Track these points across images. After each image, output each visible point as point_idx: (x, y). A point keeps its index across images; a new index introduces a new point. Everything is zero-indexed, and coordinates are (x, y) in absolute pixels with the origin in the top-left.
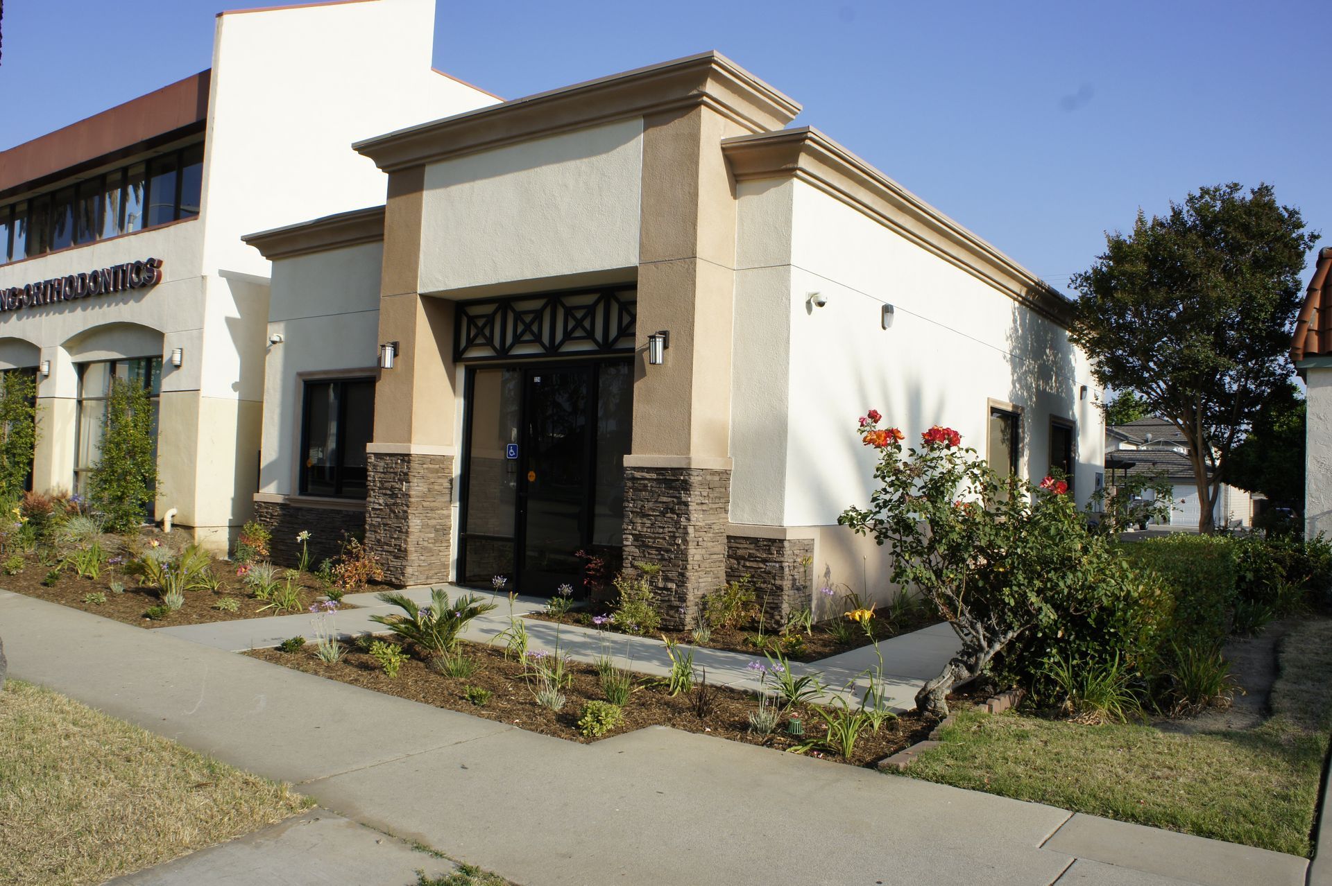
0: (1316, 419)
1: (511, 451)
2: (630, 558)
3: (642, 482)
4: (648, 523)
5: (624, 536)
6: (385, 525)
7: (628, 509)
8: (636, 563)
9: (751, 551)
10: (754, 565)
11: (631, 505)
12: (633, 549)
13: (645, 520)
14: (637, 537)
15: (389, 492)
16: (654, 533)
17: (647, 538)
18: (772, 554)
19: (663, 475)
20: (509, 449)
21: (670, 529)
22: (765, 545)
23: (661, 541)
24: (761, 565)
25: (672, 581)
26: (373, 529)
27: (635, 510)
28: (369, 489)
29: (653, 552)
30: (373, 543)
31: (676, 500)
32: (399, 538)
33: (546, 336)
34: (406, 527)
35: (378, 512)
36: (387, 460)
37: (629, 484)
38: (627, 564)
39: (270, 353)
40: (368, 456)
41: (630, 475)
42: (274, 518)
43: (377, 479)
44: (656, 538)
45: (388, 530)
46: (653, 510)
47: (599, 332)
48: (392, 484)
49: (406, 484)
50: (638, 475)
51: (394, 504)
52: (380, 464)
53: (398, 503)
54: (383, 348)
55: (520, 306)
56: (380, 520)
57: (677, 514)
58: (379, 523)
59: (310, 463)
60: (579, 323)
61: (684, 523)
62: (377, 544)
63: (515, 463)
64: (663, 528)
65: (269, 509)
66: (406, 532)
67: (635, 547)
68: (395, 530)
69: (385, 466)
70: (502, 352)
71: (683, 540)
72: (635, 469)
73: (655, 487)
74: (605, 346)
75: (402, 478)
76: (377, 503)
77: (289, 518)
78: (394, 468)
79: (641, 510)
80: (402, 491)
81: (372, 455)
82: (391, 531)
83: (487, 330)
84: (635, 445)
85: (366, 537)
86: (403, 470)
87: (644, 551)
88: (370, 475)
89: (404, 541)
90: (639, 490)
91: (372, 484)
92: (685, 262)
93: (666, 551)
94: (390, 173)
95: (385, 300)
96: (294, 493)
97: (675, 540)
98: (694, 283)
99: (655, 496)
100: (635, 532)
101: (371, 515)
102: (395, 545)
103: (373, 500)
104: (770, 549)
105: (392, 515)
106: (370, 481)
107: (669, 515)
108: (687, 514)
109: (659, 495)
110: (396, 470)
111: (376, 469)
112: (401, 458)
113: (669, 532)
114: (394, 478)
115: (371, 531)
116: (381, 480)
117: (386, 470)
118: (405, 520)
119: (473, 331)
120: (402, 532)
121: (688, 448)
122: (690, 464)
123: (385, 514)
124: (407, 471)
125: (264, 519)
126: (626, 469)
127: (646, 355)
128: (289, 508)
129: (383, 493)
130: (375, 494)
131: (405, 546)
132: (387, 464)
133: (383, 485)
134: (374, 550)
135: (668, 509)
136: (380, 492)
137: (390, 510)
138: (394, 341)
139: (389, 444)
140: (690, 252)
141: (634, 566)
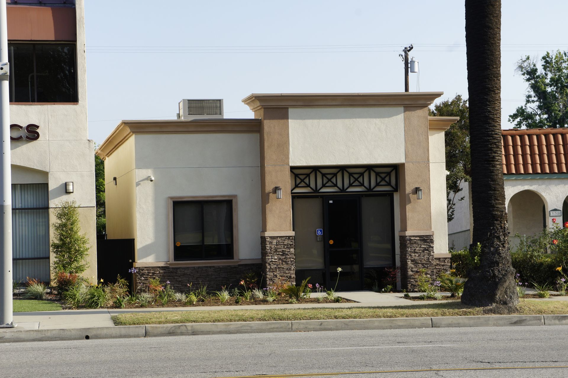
1: (319, 232)
2: (410, 268)
3: (414, 241)
4: (417, 255)
5: (408, 261)
6: (279, 268)
7: (409, 251)
9: (437, 263)
10: (439, 267)
11: (410, 249)
12: (411, 265)
13: (416, 254)
14: (412, 261)
15: (281, 253)
16: (420, 258)
17: (418, 260)
18: (446, 263)
19: (423, 238)
20: (318, 231)
21: (427, 257)
22: (443, 260)
23: (423, 261)
24: (442, 267)
25: (429, 274)
26: (271, 270)
27: (411, 251)
28: (267, 253)
29: (420, 265)
30: (272, 277)
31: (428, 246)
32: (289, 273)
33: (340, 184)
34: (293, 268)
35: (274, 263)
36: (278, 239)
37: (408, 242)
38: (409, 270)
39: (140, 186)
40: (266, 238)
41: (409, 239)
42: (156, 275)
43: (272, 248)
44: (421, 260)
45: (282, 270)
46: (419, 250)
47: (366, 184)
48: (283, 249)
49: (292, 249)
50: (412, 238)
51: (285, 258)
52: (274, 241)
53: (287, 257)
54: (276, 190)
55: (324, 171)
56: (276, 266)
57: (429, 251)
58: (275, 267)
59: (178, 244)
60: (356, 180)
61: (432, 254)
62: (275, 277)
63: (322, 237)
64: (424, 256)
65: (151, 270)
66: (294, 270)
67: (412, 264)
68: (286, 270)
69: (278, 242)
70: (316, 191)
71: (432, 260)
72: (410, 236)
73: (419, 242)
74: (370, 189)
75: (289, 246)
76: (274, 259)
77: (169, 274)
78: (283, 243)
79: (414, 251)
80: (290, 252)
81: (269, 238)
82: (284, 270)
83: (307, 181)
84: (408, 228)
85: (266, 274)
86: (289, 243)
87: (416, 265)
88: (268, 246)
89: (293, 274)
90: (413, 244)
91: (269, 250)
92: (425, 163)
93: (426, 264)
94: (264, 108)
95: (268, 168)
96: (172, 260)
97: (429, 260)
98: (429, 171)
99: (420, 245)
100: (412, 259)
101: (269, 264)
102: (286, 276)
103: (270, 257)
104: (445, 261)
105: (284, 263)
106: (268, 249)
107: (426, 252)
108: (433, 251)
109: (421, 245)
110: (285, 243)
111: (272, 243)
112: (288, 238)
113: (426, 258)
114: (284, 247)
115: (270, 271)
116: (275, 248)
117: (278, 244)
118: (292, 265)
119: (298, 181)
120: (291, 270)
121: (431, 228)
122: (433, 233)
123: (279, 263)
124: (292, 243)
125: (147, 276)
126: (406, 236)
127: (411, 195)
128: (169, 269)
129: (277, 254)
130: (271, 255)
131: (293, 276)
132: (279, 241)
133: (277, 251)
134: (273, 280)
135: (425, 249)
136: (274, 253)
137: (282, 261)
138: (277, 186)
139: (279, 232)
140: (427, 159)
141: (412, 271)
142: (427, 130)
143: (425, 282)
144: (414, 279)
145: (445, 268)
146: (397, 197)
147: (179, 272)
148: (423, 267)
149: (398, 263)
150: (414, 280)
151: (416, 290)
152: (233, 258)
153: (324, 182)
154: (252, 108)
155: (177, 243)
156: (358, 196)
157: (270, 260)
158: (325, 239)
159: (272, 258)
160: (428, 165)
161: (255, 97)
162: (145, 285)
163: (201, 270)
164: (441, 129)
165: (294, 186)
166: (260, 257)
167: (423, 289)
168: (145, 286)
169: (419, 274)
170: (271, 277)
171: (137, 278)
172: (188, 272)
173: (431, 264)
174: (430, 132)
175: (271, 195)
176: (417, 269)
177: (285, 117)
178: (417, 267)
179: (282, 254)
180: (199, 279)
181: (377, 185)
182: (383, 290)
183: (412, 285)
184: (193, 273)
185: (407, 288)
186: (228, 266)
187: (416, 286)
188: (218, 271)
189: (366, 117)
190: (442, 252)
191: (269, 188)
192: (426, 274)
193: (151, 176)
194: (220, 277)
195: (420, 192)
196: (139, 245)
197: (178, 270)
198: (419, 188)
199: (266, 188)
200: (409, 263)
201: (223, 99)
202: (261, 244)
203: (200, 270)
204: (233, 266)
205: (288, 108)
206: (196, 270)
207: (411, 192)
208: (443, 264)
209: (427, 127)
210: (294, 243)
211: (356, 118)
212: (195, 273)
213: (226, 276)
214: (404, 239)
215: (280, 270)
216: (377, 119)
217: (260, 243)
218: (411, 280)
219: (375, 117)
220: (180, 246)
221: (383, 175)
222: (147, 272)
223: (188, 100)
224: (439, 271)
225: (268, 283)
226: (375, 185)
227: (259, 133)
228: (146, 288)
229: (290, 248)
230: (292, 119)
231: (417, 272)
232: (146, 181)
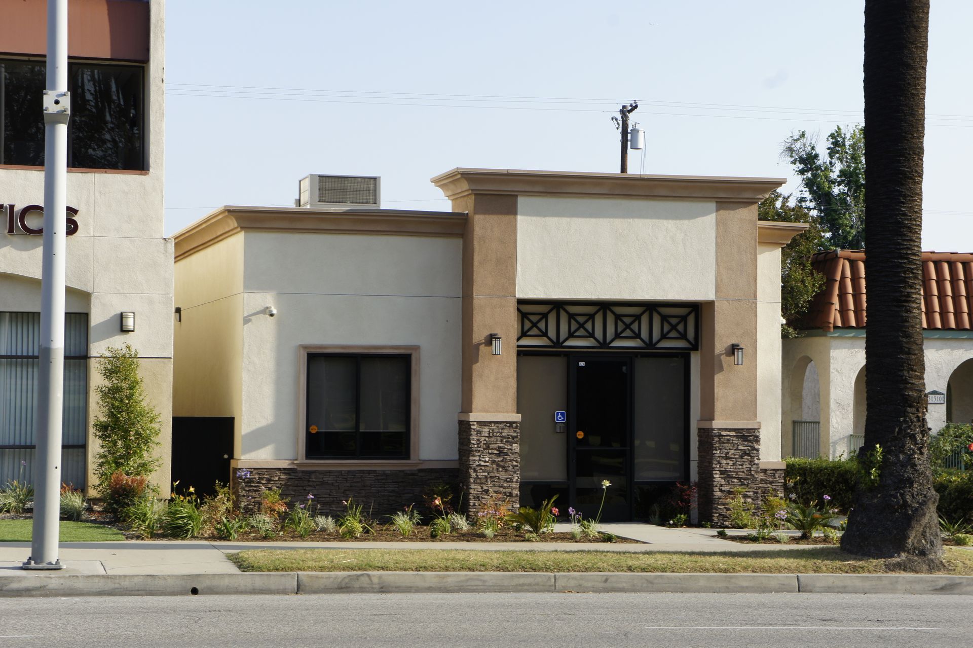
0: (836, 373)
1: (560, 416)
2: (718, 485)
3: (726, 438)
4: (731, 463)
6: (491, 477)
7: (717, 455)
8: (723, 489)
9: (763, 478)
10: (765, 485)
11: (718, 452)
12: (720, 480)
13: (728, 461)
14: (722, 473)
15: (496, 452)
16: (736, 469)
17: (732, 472)
18: (776, 478)
19: (741, 433)
20: (558, 415)
21: (747, 466)
22: (771, 473)
23: (741, 473)
24: (769, 486)
25: (749, 497)
26: (478, 481)
27: (721, 455)
28: (472, 450)
29: (735, 481)
30: (479, 493)
31: (749, 448)
32: (509, 486)
33: (599, 334)
34: (517, 478)
35: (483, 468)
36: (491, 426)
37: (716, 439)
38: (716, 489)
39: (250, 323)
40: (471, 423)
41: (718, 434)
42: (273, 483)
43: (481, 442)
44: (737, 472)
45: (497, 482)
46: (735, 455)
47: (644, 334)
48: (500, 445)
49: (516, 445)
50: (724, 433)
51: (502, 461)
52: (484, 430)
53: (506, 459)
54: (491, 339)
55: (573, 309)
56: (486, 474)
57: (751, 457)
58: (486, 476)
59: (314, 430)
60: (628, 326)
61: (756, 462)
62: (484, 493)
63: (564, 425)
64: (742, 465)
65: (264, 475)
66: (517, 482)
67: (722, 478)
68: (505, 481)
69: (491, 431)
70: (558, 343)
71: (757, 472)
72: (719, 429)
73: (735, 440)
74: (650, 344)
75: (511, 440)
76: (483, 461)
77: (296, 482)
78: (501, 433)
79: (726, 455)
80: (512, 450)
81: (475, 423)
82: (500, 482)
83: (542, 325)
84: (717, 414)
85: (469, 488)
86: (511, 434)
87: (728, 480)
88: (474, 438)
89: (515, 488)
90: (724, 443)
91: (476, 446)
92: (749, 302)
93: (745, 479)
94: (476, 194)
95: (479, 299)
96: (302, 458)
97: (751, 473)
98: (756, 316)
99: (736, 446)
100: (722, 469)
101: (475, 471)
102: (504, 492)
103: (477, 458)
104: (774, 475)
105: (500, 469)
106: (473, 444)
107: (746, 457)
108: (758, 456)
109: (738, 446)
110: (503, 434)
111: (480, 434)
112: (508, 425)
113: (746, 468)
114: (502, 441)
115: (476, 483)
116: (485, 442)
117: (491, 435)
118: (515, 472)
119: (528, 325)
120: (513, 482)
121: (756, 416)
122: (760, 426)
123: (491, 469)
124: (515, 434)
125: (256, 485)
126: (713, 429)
127: (723, 358)
128: (296, 472)
129: (489, 453)
130: (479, 454)
131: (516, 492)
132: (493, 430)
133: (489, 447)
134: (480, 498)
135: (745, 453)
136: (485, 452)
137: (498, 465)
138: (493, 333)
139: (493, 414)
140: (753, 296)
141: (721, 491)
142: (755, 243)
143: (744, 510)
144: (724, 504)
145: (774, 487)
146: (695, 360)
147: (314, 480)
148: (740, 483)
149: (694, 476)
150: (724, 507)
151: (727, 523)
152: (407, 457)
153: (573, 329)
154: (450, 193)
155: (311, 428)
156: (630, 356)
157: (477, 463)
158: (569, 429)
159: (480, 460)
160: (754, 305)
161: (462, 174)
162: (253, 500)
163: (353, 476)
164: (775, 244)
165: (520, 334)
166: (456, 457)
167: (739, 522)
168: (253, 502)
169: (732, 496)
170: (476, 492)
171: (240, 487)
172: (330, 479)
173: (753, 480)
174: (759, 249)
175: (482, 347)
176: (731, 488)
177: (512, 211)
178: (729, 484)
179: (498, 452)
180: (347, 492)
181: (664, 336)
182: (671, 522)
183: (720, 514)
184: (338, 481)
185: (712, 521)
186: (400, 471)
187: (727, 517)
188: (383, 479)
189: (651, 217)
190: (771, 459)
191: (479, 335)
192: (745, 496)
193: (271, 307)
194: (385, 490)
195: (740, 353)
196: (243, 428)
197: (313, 476)
198: (738, 345)
199: (474, 335)
200: (717, 476)
201: (380, 177)
202: (460, 434)
203: (350, 476)
204: (408, 472)
205: (517, 196)
206: (342, 477)
207: (724, 352)
208: (771, 480)
209: (755, 239)
210: (519, 434)
211: (633, 217)
212: (341, 481)
213: (397, 488)
214: (708, 435)
215: (494, 481)
216: (670, 221)
217: (457, 432)
218: (719, 507)
219: (667, 218)
220: (317, 432)
221: (674, 321)
222: (257, 476)
223: (320, 176)
224: (764, 493)
225: (472, 504)
226: (660, 336)
227: (463, 238)
228: (255, 506)
229: (513, 443)
230: (523, 214)
231: (730, 492)
232: (261, 316)
